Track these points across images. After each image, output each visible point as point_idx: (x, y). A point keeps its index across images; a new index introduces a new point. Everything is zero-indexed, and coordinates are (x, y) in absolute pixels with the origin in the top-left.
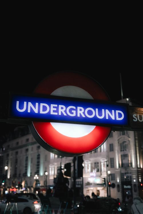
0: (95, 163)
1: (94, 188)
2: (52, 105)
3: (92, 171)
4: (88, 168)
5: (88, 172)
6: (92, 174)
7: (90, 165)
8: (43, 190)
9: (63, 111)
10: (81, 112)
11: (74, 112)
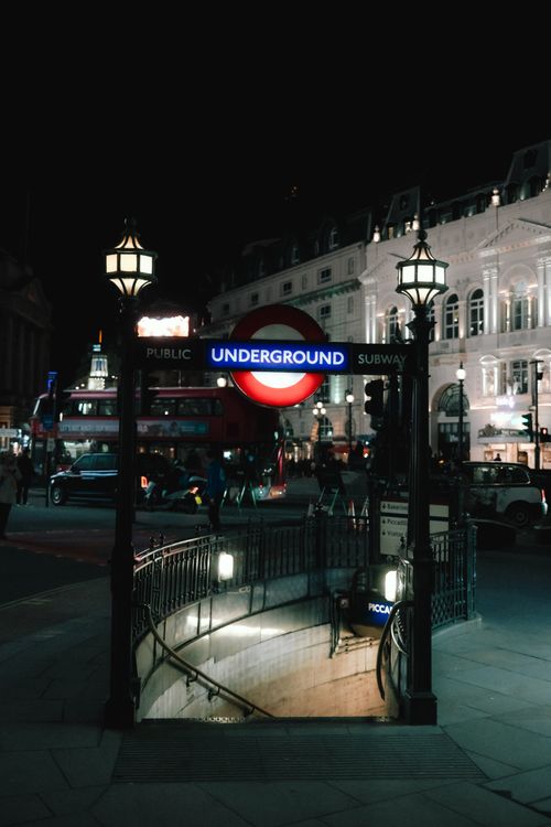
0: (515, 365)
1: (510, 446)
2: (253, 351)
3: (503, 391)
4: (490, 381)
5: (490, 395)
6: (502, 401)
7: (496, 370)
8: (342, 450)
9: (266, 357)
10: (288, 357)
11: (279, 357)
